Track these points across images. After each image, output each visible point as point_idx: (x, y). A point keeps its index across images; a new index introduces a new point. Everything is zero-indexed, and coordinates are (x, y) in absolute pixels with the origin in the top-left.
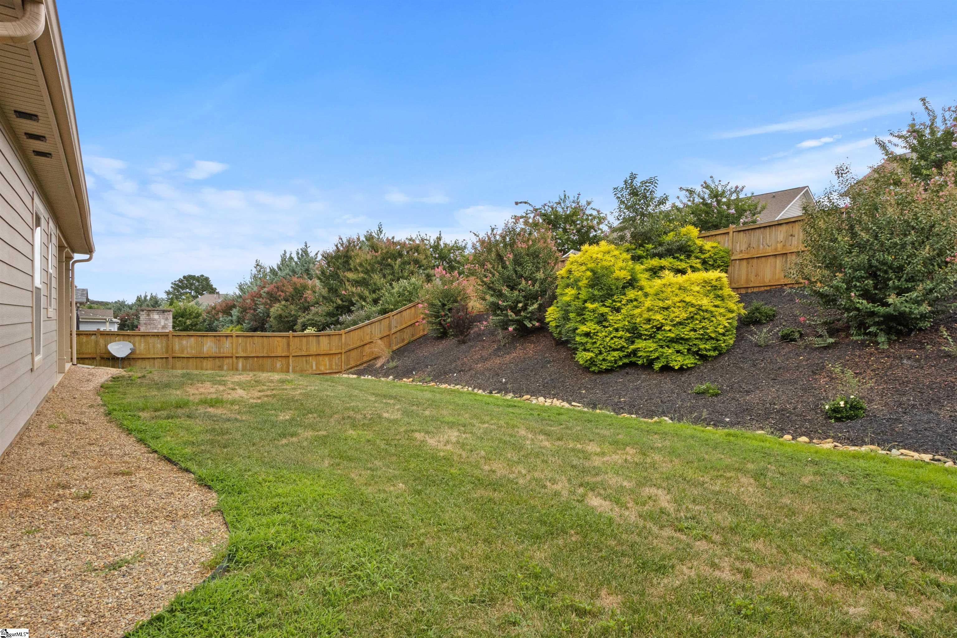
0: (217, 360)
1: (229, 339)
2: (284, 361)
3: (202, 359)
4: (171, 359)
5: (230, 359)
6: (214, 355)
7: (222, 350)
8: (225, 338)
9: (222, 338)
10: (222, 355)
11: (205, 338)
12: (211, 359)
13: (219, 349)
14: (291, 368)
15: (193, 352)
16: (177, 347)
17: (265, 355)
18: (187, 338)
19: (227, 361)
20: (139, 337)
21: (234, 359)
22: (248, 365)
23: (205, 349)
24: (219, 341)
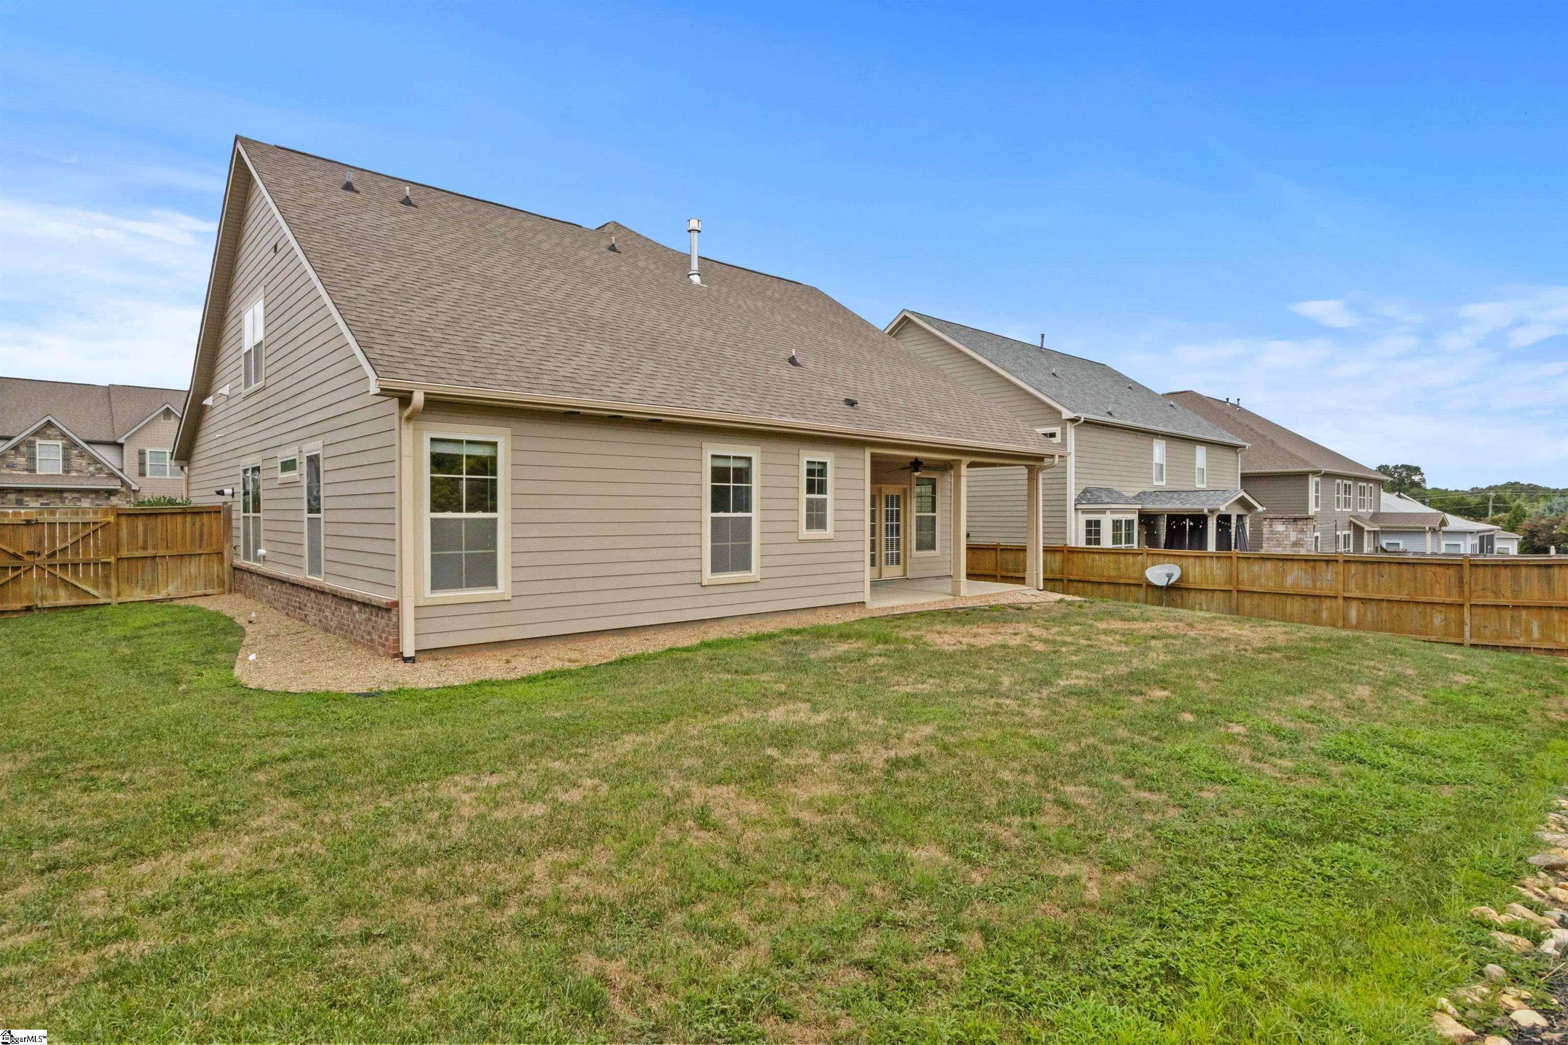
0: (1310, 600)
1: (1332, 567)
2: (1453, 614)
3: (1284, 598)
4: (1235, 594)
5: (1334, 601)
6: (1304, 591)
7: (1318, 584)
8: (1324, 565)
9: (1318, 564)
10: (1317, 592)
11: (1289, 564)
12: (1299, 598)
13: (1314, 581)
14: (1467, 628)
15: (1271, 585)
16: (1244, 576)
17: (1405, 597)
18: (1261, 561)
19: (1327, 603)
20: (1193, 559)
21: (1340, 601)
22: (1369, 615)
23: (1289, 581)
24: (1314, 568)
